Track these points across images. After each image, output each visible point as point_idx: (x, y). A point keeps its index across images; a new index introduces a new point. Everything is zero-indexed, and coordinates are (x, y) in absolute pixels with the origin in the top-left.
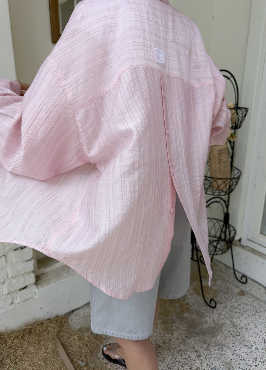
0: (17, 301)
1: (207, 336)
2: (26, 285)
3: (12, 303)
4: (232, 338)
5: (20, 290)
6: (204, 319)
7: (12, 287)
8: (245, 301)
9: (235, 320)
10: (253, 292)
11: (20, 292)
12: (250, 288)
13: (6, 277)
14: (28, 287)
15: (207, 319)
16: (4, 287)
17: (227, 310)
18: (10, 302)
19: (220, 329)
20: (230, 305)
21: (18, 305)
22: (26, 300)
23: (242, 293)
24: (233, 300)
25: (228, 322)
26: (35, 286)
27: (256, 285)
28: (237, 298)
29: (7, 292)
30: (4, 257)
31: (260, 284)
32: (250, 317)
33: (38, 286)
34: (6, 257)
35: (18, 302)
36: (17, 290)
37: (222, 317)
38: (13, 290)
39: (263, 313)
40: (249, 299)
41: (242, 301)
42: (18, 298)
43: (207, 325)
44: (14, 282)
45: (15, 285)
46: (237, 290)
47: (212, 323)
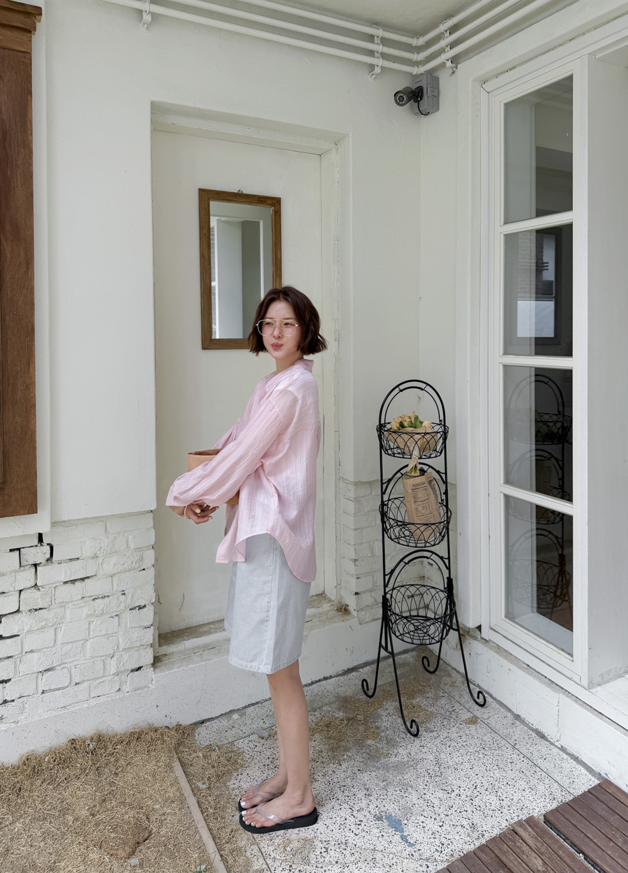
0: (126, 688)
1: (391, 772)
2: (140, 665)
3: (120, 688)
4: (426, 779)
5: (132, 671)
6: (395, 750)
7: (122, 664)
8: (473, 732)
9: (443, 756)
10: (492, 722)
11: (131, 674)
12: (490, 715)
14: (142, 669)
15: (401, 750)
16: (112, 662)
17: (438, 741)
19: (415, 765)
20: (446, 734)
21: (128, 694)
22: (139, 689)
23: (473, 721)
24: (454, 729)
25: (431, 757)
26: (152, 669)
28: (462, 726)
29: (115, 671)
30: (117, 618)
32: (469, 754)
33: (156, 670)
34: (119, 619)
35: (127, 690)
36: (128, 670)
37: (425, 750)
38: (122, 669)
39: (493, 751)
40: (479, 730)
41: (467, 732)
42: (128, 683)
43: (397, 759)
45: (127, 661)
46: (468, 715)
47: (405, 757)
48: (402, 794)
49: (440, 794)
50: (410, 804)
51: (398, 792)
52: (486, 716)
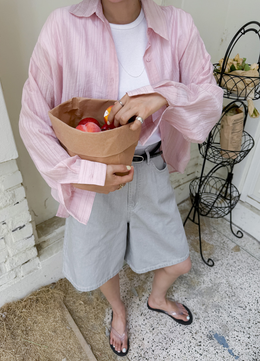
1: (205, 297)
2: (29, 259)
3: (16, 276)
4: (227, 299)
5: (23, 264)
6: (202, 279)
7: (14, 264)
8: (240, 257)
9: (230, 279)
10: (247, 247)
11: (22, 266)
12: (245, 243)
13: (7, 257)
14: (30, 261)
15: (205, 278)
16: (6, 265)
17: (224, 268)
18: (14, 277)
19: (217, 289)
20: (226, 262)
21: (23, 278)
22: (30, 272)
23: (237, 249)
24: (229, 257)
25: (224, 281)
26: (38, 258)
27: (251, 239)
28: (233, 254)
29: (10, 269)
30: (3, 240)
31: (255, 239)
32: (244, 275)
33: (41, 257)
34: (4, 239)
35: (22, 275)
36: (20, 265)
37: (219, 276)
38: (15, 266)
39: (256, 271)
40: (243, 255)
41: (237, 258)
42: (22, 271)
43: (205, 285)
44: (16, 259)
45: (18, 261)
46: (232, 246)
47: (209, 283)
48: (217, 314)
49: (239, 311)
50: (225, 322)
51: (215, 313)
52: (243, 244)
